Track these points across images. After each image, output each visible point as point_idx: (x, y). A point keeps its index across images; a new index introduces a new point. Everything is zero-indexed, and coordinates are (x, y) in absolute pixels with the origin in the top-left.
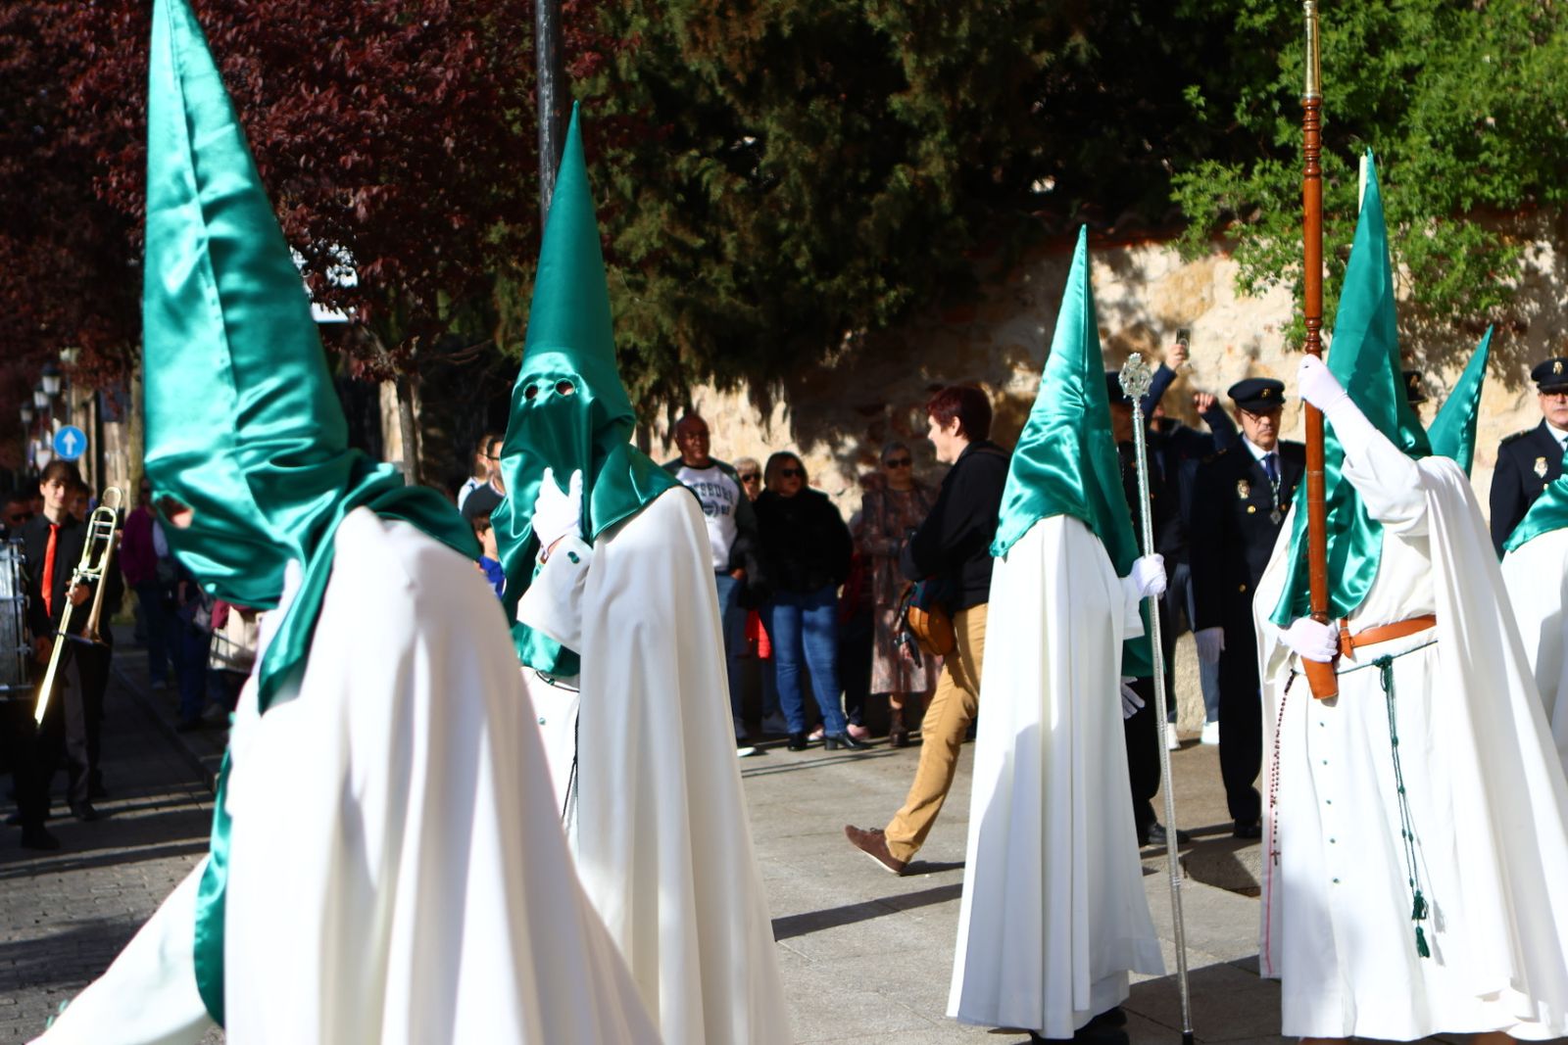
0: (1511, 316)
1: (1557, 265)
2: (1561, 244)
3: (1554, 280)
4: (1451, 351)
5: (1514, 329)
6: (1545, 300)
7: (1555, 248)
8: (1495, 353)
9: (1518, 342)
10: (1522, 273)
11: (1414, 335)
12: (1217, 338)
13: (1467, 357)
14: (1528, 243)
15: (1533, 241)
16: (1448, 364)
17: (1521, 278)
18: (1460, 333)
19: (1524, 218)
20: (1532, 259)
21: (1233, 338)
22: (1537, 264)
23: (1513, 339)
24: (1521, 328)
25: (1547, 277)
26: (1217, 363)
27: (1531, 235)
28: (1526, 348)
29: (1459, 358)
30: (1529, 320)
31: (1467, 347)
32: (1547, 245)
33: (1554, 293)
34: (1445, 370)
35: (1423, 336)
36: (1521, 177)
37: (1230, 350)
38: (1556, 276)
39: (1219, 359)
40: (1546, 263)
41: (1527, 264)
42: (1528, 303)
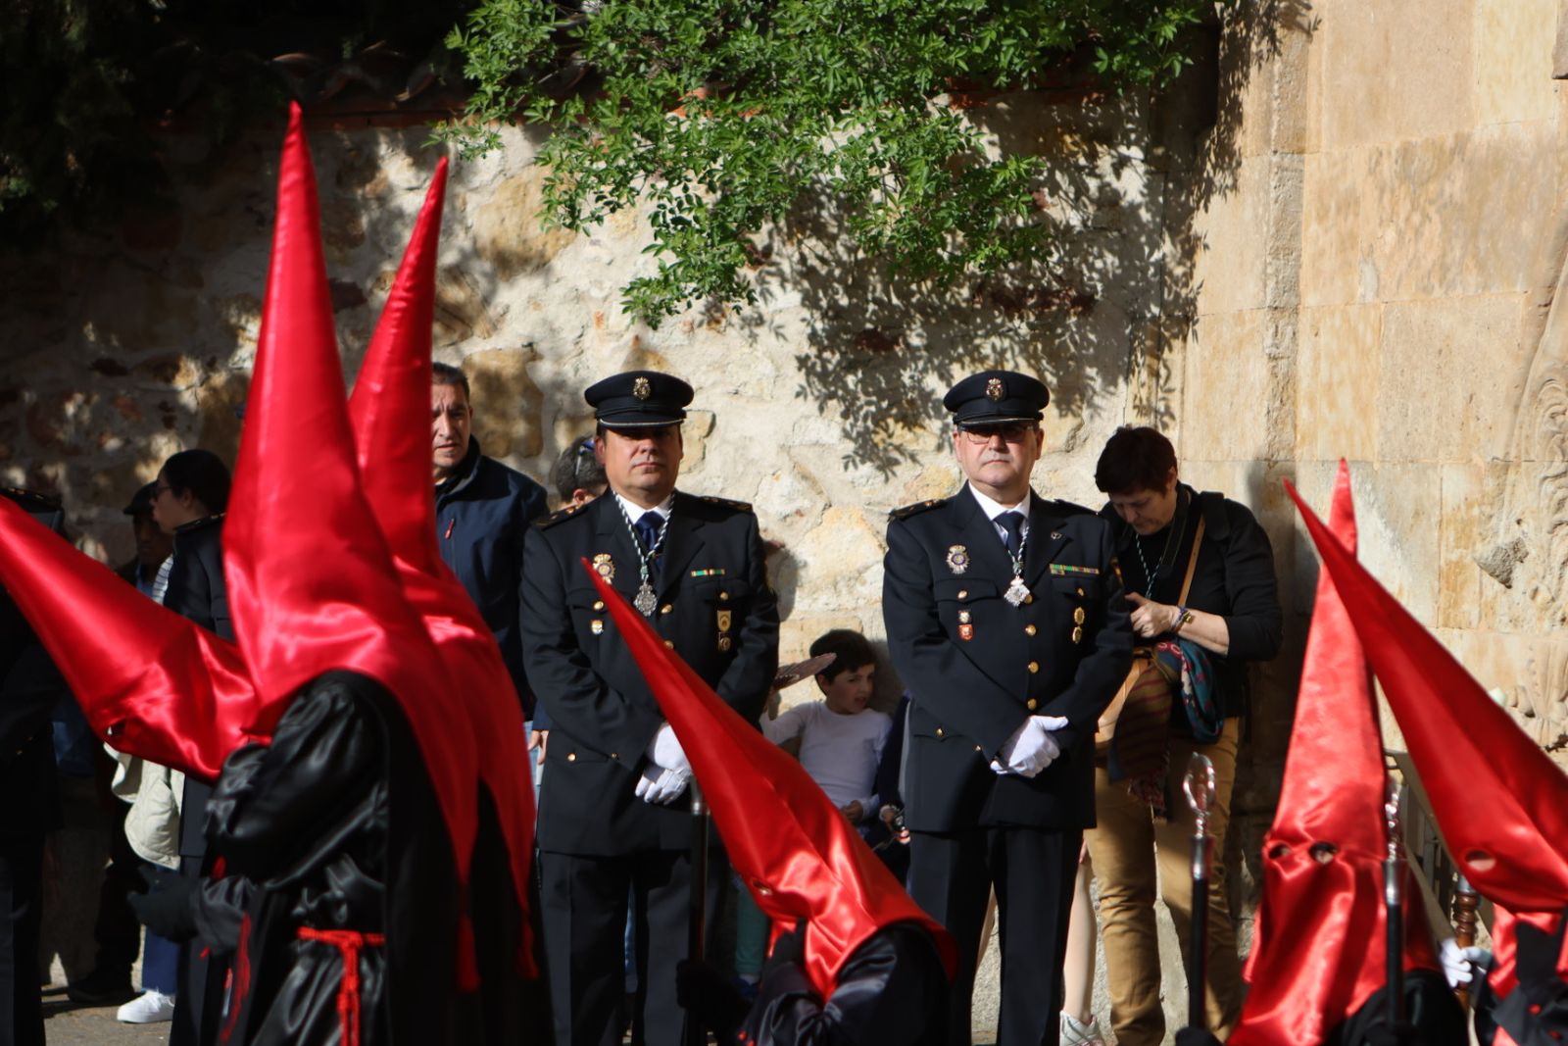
0: (1072, 277)
1: (1151, 188)
2: (1156, 151)
3: (1145, 215)
4: (967, 339)
5: (1074, 303)
6: (1128, 250)
7: (1148, 160)
8: (1040, 346)
9: (1078, 325)
10: (1092, 202)
11: (909, 304)
12: (578, 297)
13: (994, 347)
14: (1103, 148)
15: (1112, 145)
17: (1091, 209)
18: (984, 306)
19: (1097, 102)
20: (1110, 178)
21: (605, 299)
22: (1118, 186)
23: (1073, 320)
24: (1085, 302)
25: (1134, 208)
26: (579, 338)
27: (1109, 136)
28: (1092, 337)
29: (977, 348)
30: (1099, 287)
31: (995, 331)
32: (1136, 153)
33: (1143, 239)
35: (921, 307)
37: (598, 320)
38: (1148, 210)
39: (581, 336)
40: (1132, 185)
41: (1101, 189)
42: (1101, 256)
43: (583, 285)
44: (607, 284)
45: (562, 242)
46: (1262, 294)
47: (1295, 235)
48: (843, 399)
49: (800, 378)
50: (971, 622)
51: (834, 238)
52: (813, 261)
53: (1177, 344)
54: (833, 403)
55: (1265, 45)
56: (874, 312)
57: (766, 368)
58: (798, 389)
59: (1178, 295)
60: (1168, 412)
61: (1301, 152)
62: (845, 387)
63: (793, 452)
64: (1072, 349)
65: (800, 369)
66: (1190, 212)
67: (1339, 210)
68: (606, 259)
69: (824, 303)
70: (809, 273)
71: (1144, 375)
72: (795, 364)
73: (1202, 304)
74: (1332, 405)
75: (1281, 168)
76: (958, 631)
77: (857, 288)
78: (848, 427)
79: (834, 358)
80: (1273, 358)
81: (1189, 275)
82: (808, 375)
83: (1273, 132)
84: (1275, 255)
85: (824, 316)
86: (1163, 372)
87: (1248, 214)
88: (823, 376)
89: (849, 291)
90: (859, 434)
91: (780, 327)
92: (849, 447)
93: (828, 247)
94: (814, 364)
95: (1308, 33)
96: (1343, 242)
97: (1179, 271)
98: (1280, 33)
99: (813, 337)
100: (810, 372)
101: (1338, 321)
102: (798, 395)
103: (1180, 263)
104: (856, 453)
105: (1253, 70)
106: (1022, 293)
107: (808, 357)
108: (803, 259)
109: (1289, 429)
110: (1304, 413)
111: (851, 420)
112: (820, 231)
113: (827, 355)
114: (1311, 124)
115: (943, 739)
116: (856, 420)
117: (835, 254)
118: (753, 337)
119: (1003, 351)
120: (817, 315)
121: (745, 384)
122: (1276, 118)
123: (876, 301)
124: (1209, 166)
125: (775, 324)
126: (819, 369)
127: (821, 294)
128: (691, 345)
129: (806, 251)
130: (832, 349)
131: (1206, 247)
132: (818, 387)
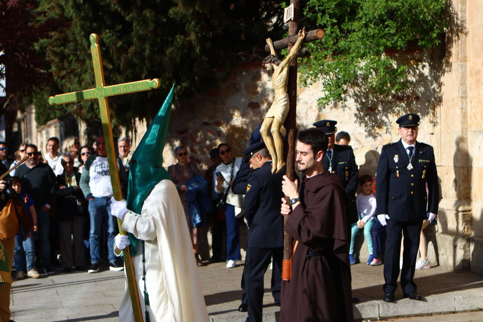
0: (414, 93)
1: (431, 72)
2: (431, 63)
3: (429, 78)
4: (391, 108)
5: (415, 99)
6: (426, 86)
7: (430, 65)
8: (408, 109)
9: (416, 104)
10: (417, 75)
11: (378, 101)
12: (306, 103)
13: (397, 110)
14: (420, 63)
15: (422, 62)
16: (390, 113)
17: (417, 77)
18: (395, 100)
19: (418, 53)
20: (421, 70)
21: (312, 103)
22: (423, 72)
23: (415, 102)
24: (417, 98)
25: (427, 77)
26: (306, 113)
27: (421, 60)
28: (419, 106)
29: (394, 110)
30: (420, 95)
31: (397, 106)
32: (427, 64)
33: (429, 83)
34: (389, 115)
35: (381, 101)
36: (405, 37)
37: (311, 107)
38: (430, 77)
39: (307, 111)
40: (426, 71)
41: (420, 72)
42: (420, 88)
43: (307, 100)
44: (312, 100)
45: (302, 91)
46: (458, 94)
47: (465, 80)
48: (365, 123)
49: (355, 119)
50: (399, 173)
51: (361, 87)
52: (357, 92)
53: (438, 107)
54: (363, 124)
55: (456, 38)
56: (371, 103)
57: (348, 116)
58: (355, 121)
59: (438, 96)
60: (437, 122)
61: (466, 61)
62: (365, 120)
63: (354, 135)
64: (415, 109)
65: (355, 116)
66: (439, 77)
67: (475, 74)
68: (312, 94)
69: (360, 101)
70: (356, 95)
71: (431, 114)
72: (354, 115)
73: (444, 97)
74: (476, 118)
75: (462, 65)
76: (396, 175)
77: (367, 98)
78: (366, 129)
79: (362, 114)
80: (462, 108)
81: (440, 91)
83: (460, 57)
84: (461, 85)
85: (360, 104)
86: (435, 114)
87: (454, 76)
88: (360, 118)
89: (365, 98)
90: (369, 131)
91: (350, 107)
92: (367, 134)
93: (360, 89)
94: (358, 116)
95: (466, 34)
96: (477, 81)
97: (438, 90)
98: (460, 34)
99: (357, 109)
100: (357, 117)
101: (476, 99)
102: (355, 122)
103: (438, 88)
104: (368, 135)
105: (454, 44)
106: (403, 97)
107: (357, 114)
108: (355, 92)
109: (466, 124)
110: (469, 121)
111: (367, 127)
112: (358, 85)
113: (361, 113)
114: (468, 55)
115: (394, 199)
116: (368, 127)
117: (361, 90)
118: (344, 110)
119: (399, 111)
120: (358, 104)
121: (343, 120)
122: (460, 54)
123: (371, 100)
124: (444, 66)
125: (349, 107)
126: (359, 116)
127: (359, 99)
128: (331, 112)
129: (355, 90)
130: (362, 111)
131: (444, 85)
132: (359, 120)
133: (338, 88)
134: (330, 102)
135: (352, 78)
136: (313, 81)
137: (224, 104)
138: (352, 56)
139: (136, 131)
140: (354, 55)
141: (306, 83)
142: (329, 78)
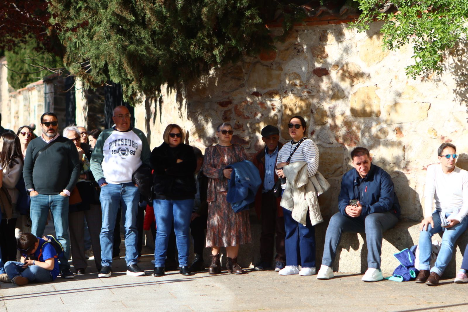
12: (390, 71)
21: (398, 71)
26: (390, 85)
37: (396, 77)
39: (391, 82)
43: (391, 67)
45: (385, 55)
49: (454, 95)
54: (464, 102)
57: (445, 90)
58: (453, 98)
63: (454, 114)
68: (398, 60)
69: (460, 73)
72: (453, 91)
79: (463, 89)
82: (456, 94)
85: (460, 77)
88: (461, 94)
94: (458, 92)
99: (457, 84)
100: (457, 93)
102: (454, 100)
107: (456, 90)
113: (461, 88)
120: (458, 77)
121: (439, 95)
127: (459, 71)
130: (463, 86)
132: (459, 98)
133: (434, 54)
134: (422, 72)
135: (453, 42)
136: (400, 43)
137: (281, 69)
138: (453, 13)
139: (161, 102)
140: (456, 12)
141: (391, 45)
142: (422, 41)
